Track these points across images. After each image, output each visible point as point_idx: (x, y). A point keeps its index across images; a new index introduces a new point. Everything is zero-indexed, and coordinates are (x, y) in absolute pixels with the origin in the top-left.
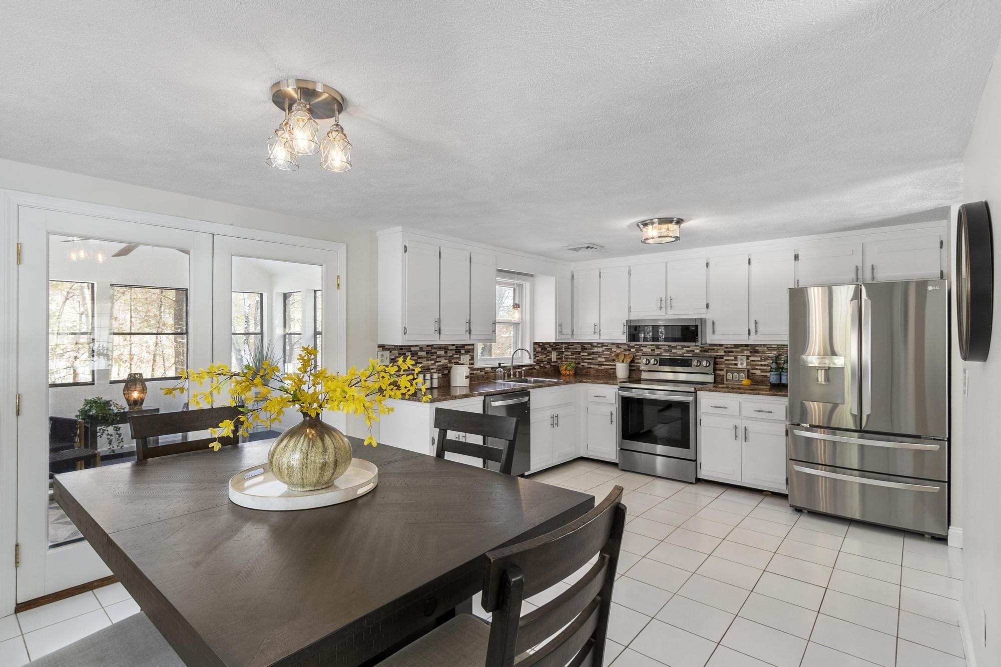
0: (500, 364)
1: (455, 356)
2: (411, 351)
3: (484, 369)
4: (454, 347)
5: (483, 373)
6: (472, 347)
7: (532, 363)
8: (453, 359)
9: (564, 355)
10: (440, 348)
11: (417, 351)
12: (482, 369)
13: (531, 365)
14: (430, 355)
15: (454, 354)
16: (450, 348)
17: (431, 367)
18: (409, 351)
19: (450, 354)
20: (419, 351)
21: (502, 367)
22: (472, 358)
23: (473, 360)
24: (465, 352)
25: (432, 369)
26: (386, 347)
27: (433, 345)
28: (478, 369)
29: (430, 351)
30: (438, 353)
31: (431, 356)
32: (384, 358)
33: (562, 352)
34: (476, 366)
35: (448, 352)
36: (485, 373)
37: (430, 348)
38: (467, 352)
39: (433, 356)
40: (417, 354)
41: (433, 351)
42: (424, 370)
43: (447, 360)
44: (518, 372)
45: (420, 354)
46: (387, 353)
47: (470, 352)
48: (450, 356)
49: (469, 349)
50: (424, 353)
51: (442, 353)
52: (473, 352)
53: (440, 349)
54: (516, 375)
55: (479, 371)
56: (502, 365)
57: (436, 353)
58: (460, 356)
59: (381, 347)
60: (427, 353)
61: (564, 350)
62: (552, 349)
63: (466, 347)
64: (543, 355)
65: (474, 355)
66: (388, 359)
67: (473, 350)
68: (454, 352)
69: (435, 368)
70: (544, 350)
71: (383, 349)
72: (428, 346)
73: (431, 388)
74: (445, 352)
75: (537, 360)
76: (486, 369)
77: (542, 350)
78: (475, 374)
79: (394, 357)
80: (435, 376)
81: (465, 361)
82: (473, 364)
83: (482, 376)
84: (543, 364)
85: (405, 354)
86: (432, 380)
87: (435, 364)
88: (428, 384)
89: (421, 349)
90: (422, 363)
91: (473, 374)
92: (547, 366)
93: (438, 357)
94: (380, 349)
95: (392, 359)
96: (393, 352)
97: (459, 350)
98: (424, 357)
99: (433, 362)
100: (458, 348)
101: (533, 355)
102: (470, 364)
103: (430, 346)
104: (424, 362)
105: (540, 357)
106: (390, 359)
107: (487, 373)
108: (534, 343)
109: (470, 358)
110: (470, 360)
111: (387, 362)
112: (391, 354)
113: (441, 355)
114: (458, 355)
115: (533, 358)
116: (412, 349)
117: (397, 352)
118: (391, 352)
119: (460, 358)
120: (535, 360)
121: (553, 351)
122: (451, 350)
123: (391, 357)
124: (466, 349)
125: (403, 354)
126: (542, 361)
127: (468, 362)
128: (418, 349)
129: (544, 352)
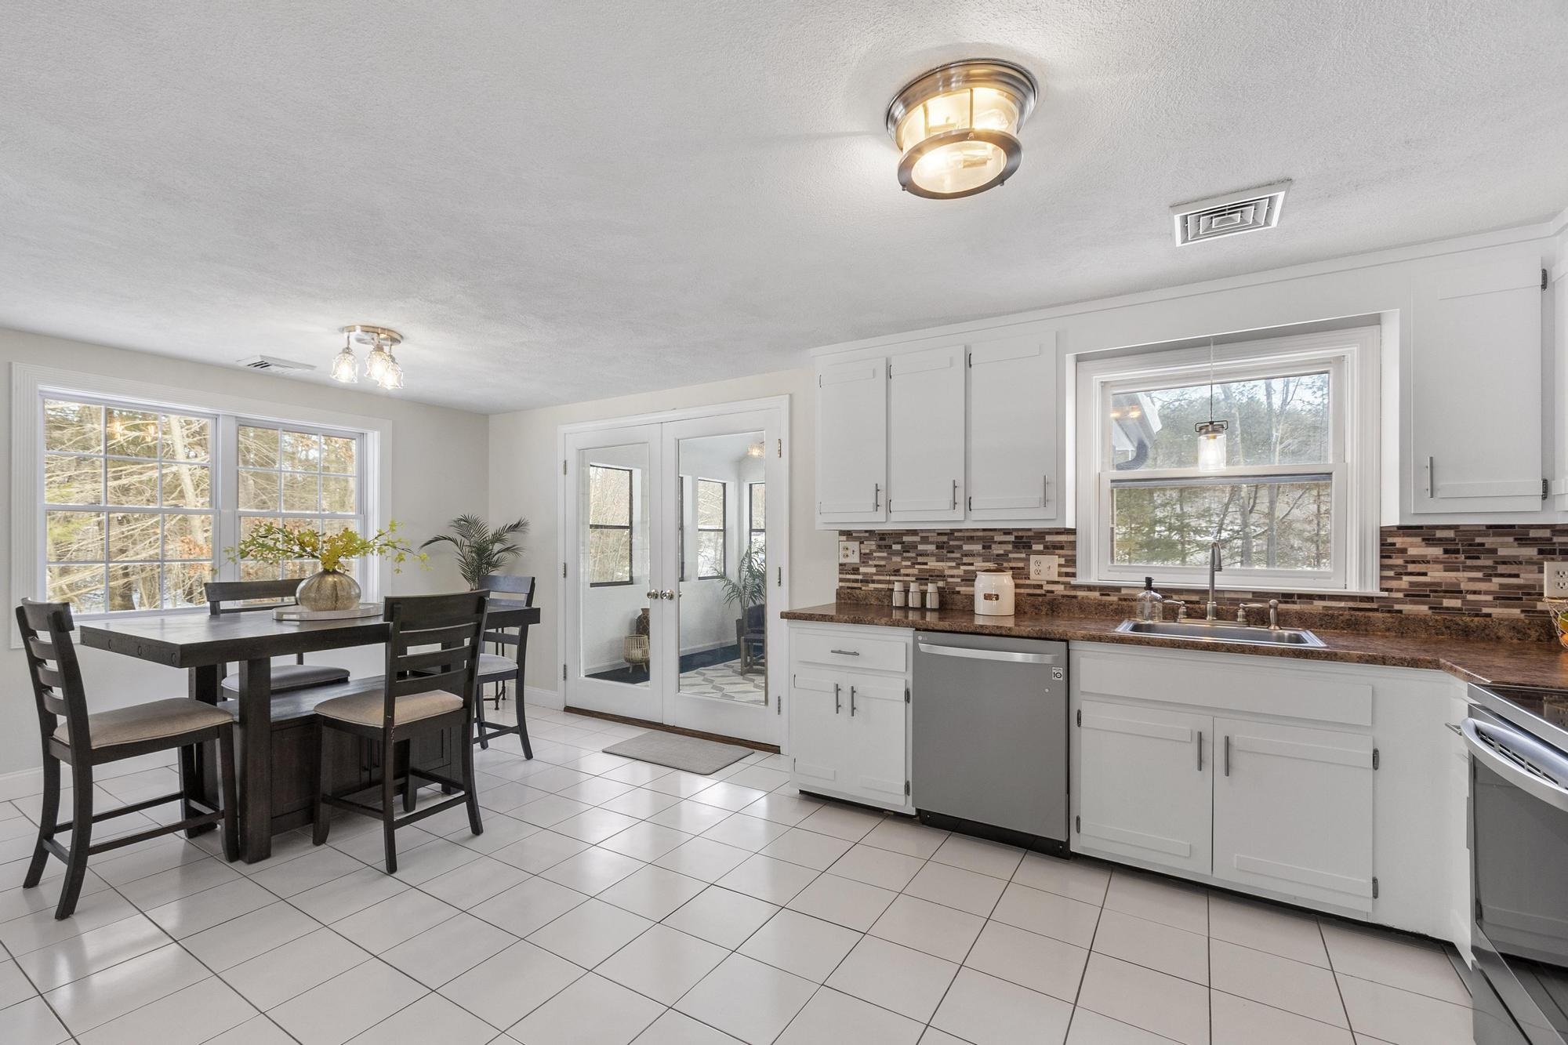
0: (1149, 581)
1: (1011, 555)
2: (903, 543)
3: (1118, 589)
4: (1011, 538)
5: (1113, 598)
6: (1071, 538)
7: (1373, 589)
8: (1009, 560)
10: (971, 537)
11: (915, 542)
12: (1105, 590)
13: (1370, 599)
14: (945, 551)
15: (1011, 552)
16: (997, 538)
17: (947, 572)
18: (898, 543)
19: (998, 550)
20: (921, 543)
21: (1156, 590)
22: (1071, 561)
23: (1075, 566)
24: (1046, 547)
25: (952, 576)
26: (854, 535)
27: (953, 531)
28: (1090, 588)
29: (944, 543)
30: (966, 547)
31: (948, 552)
32: (849, 552)
34: (1079, 580)
35: (993, 546)
36: (1120, 599)
37: (945, 539)
38: (1051, 548)
39: (953, 552)
40: (916, 547)
41: (951, 543)
42: (931, 576)
43: (990, 561)
44: (1244, 609)
45: (920, 547)
46: (855, 545)
47: (1062, 548)
48: (998, 555)
50: (932, 548)
51: (977, 547)
52: (1074, 548)
53: (971, 541)
54: (1236, 616)
55: (1096, 594)
56: (1154, 584)
57: (960, 547)
58: (1028, 555)
59: (844, 535)
60: (937, 548)
62: (1541, 552)
63: (1049, 538)
64: (1463, 571)
65: (1075, 556)
66: (857, 554)
67: (1073, 545)
68: (1010, 547)
69: (958, 576)
70: (1464, 552)
71: (847, 538)
72: (939, 534)
73: (923, 609)
74: (984, 547)
75: (1411, 584)
76: (1124, 591)
77: (1457, 552)
78: (1079, 598)
79: (868, 551)
80: (931, 588)
81: (1043, 567)
82: (1074, 575)
83: (1099, 605)
84: (1460, 601)
85: (891, 547)
86: (924, 594)
87: (959, 568)
88: (915, 600)
89: (925, 540)
90: (926, 564)
91: (1075, 597)
92: (1497, 612)
93: (966, 555)
94: (844, 538)
95: (865, 554)
96: (865, 542)
97: (1025, 542)
98: (933, 555)
99: (954, 564)
100: (1024, 540)
101: (1383, 567)
102: (1060, 575)
103: (945, 534)
104: (933, 564)
105: (1436, 575)
106: (861, 553)
107: (1125, 600)
108: (1381, 531)
109: (1062, 561)
110: (1060, 565)
111: (855, 559)
112: (862, 545)
113: (975, 552)
114: (1021, 553)
115: (1382, 578)
116: (905, 539)
117: (873, 543)
118: (862, 543)
119: (1028, 560)
120: (1394, 584)
121: (1553, 559)
122: (1000, 543)
123: (863, 551)
124: (1047, 542)
125: (886, 547)
126: (1455, 591)
127: (1055, 570)
128: (917, 539)
129: (1469, 562)
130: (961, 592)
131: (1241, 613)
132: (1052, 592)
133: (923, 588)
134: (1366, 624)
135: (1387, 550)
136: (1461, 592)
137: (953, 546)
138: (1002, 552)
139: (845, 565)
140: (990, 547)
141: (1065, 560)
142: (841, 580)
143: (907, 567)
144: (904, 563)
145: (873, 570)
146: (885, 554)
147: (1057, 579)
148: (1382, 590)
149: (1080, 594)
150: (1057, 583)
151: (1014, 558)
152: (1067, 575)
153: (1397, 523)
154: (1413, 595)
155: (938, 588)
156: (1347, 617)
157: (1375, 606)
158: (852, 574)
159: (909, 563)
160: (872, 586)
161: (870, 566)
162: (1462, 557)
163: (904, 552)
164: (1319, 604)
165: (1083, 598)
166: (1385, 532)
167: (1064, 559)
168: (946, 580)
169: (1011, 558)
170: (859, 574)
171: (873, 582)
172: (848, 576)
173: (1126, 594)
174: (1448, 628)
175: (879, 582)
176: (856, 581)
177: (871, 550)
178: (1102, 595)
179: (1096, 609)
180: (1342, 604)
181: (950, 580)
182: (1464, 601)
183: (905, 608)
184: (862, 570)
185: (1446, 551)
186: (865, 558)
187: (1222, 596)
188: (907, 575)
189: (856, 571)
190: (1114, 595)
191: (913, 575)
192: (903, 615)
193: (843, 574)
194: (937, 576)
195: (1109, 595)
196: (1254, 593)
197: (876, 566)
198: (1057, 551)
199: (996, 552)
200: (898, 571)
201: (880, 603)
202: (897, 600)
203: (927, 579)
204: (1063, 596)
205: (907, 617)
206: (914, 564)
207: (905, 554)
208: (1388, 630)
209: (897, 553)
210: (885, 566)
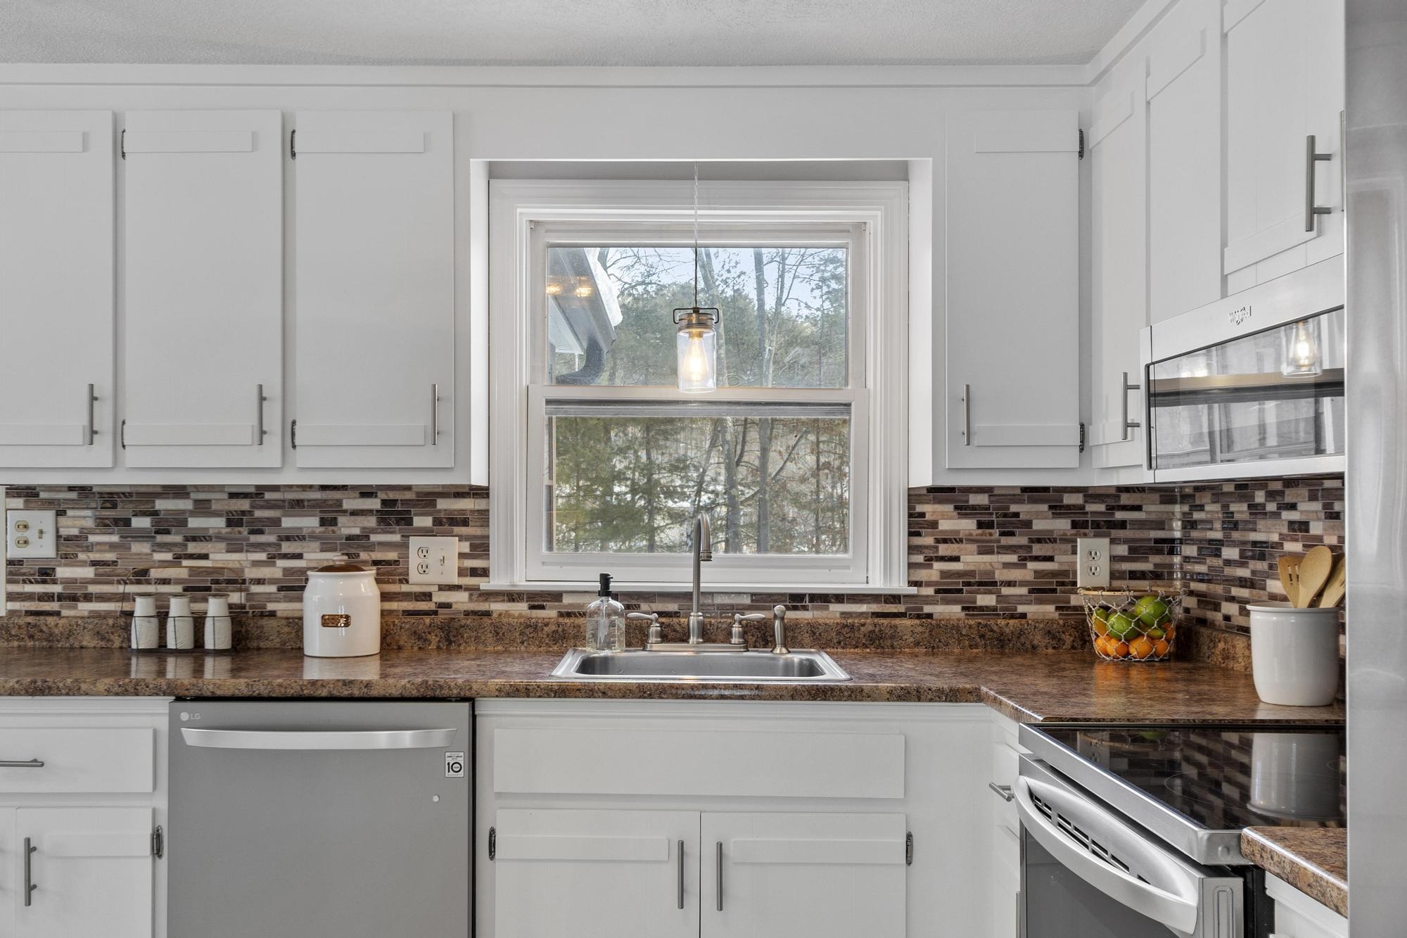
0: (605, 579)
1: (374, 538)
2: (155, 513)
3: (557, 596)
4: (375, 504)
5: (550, 613)
6: (481, 504)
7: (899, 585)
8: (371, 547)
9: (1177, 560)
10: (297, 501)
11: (184, 512)
12: (537, 599)
13: (894, 598)
14: (244, 531)
15: (374, 531)
16: (349, 504)
17: (250, 573)
18: (144, 514)
19: (348, 527)
20: (193, 514)
21: (615, 596)
22: (481, 547)
23: (487, 556)
24: (438, 522)
25: (260, 582)
26: (43, 495)
27: (261, 490)
28: (512, 596)
29: (243, 513)
30: (288, 522)
31: (252, 532)
32: (31, 534)
33: (1172, 541)
34: (495, 582)
35: (342, 520)
36: (561, 615)
37: (245, 505)
38: (448, 523)
39: (261, 532)
40: (183, 523)
41: (258, 513)
42: (217, 582)
43: (334, 550)
44: (740, 622)
45: (194, 523)
46: (45, 519)
47: (465, 523)
48: (349, 538)
49: (462, 511)
50: (217, 524)
51: (310, 523)
53: (297, 510)
54: (730, 634)
55: (521, 607)
56: (614, 587)
57: (276, 522)
58: (406, 537)
59: (19, 496)
60: (230, 523)
61: (1178, 535)
62: (1075, 525)
63: (442, 504)
64: (998, 553)
65: (488, 537)
66: (50, 538)
67: (484, 517)
68: (371, 522)
69: (272, 581)
70: (999, 526)
71: (26, 502)
72: (233, 495)
73: (198, 650)
74: (323, 522)
75: (944, 574)
76: (567, 600)
77: (990, 525)
78: (495, 615)
79: (75, 532)
80: (215, 607)
81: (433, 559)
82: (484, 573)
83: (528, 626)
84: (994, 597)
85: (127, 522)
86: (198, 622)
87: (274, 564)
88: (178, 636)
89: (203, 508)
90: (205, 557)
91: (488, 614)
92: (1030, 609)
93: (288, 539)
94: (19, 502)
95: (68, 539)
96: (70, 513)
97: (399, 512)
98: (220, 538)
99: (262, 556)
100: (399, 508)
101: (912, 549)
102: (462, 572)
103: (245, 495)
104: (220, 557)
105: (971, 560)
106: (58, 537)
107: (569, 615)
108: (909, 495)
109: (465, 547)
110: (462, 556)
111: (44, 549)
112: (62, 520)
113: (305, 532)
114: (392, 533)
115: (911, 566)
116: (160, 505)
117: (89, 513)
118: (61, 513)
119: (404, 546)
120: (923, 575)
121: (1085, 535)
122: (354, 513)
123: (63, 532)
124: (440, 511)
125: (116, 522)
126: (989, 584)
127: (454, 564)
128: (185, 505)
129: (1006, 541)
130: (279, 614)
131: (736, 629)
132: (448, 606)
133: (198, 607)
134: (892, 637)
135: (916, 524)
136: (994, 584)
137: (260, 520)
138: (357, 531)
139: (20, 562)
140: (333, 522)
141: (471, 545)
142: (11, 597)
143: (164, 564)
144: (158, 556)
145: (89, 572)
146: (115, 538)
147: (456, 580)
148: (912, 583)
149: (497, 607)
150: (458, 588)
151: (380, 544)
152: (474, 572)
153: (929, 483)
154: (946, 592)
155: (231, 606)
156: (871, 628)
157: (901, 608)
158: (37, 582)
159: (168, 556)
160: (85, 608)
161: (83, 564)
162: (996, 532)
163: (157, 532)
164: (836, 608)
165: (500, 615)
166: (914, 496)
167: (467, 544)
168: (247, 590)
169: (374, 544)
170: (54, 582)
171: (88, 598)
172: (29, 588)
173: (570, 605)
174: (982, 636)
175: (102, 598)
176: (49, 597)
177: (82, 529)
178: (532, 607)
179: (522, 634)
180: (864, 608)
181: (255, 589)
182: (999, 596)
183: (160, 651)
184: (63, 572)
185: (980, 525)
186: (68, 546)
187: (710, 601)
188: (165, 582)
189: (46, 574)
190: (551, 608)
191: (178, 581)
192: (154, 668)
193: (16, 582)
194: (229, 582)
195: (542, 607)
196: (753, 595)
197: (94, 563)
198: (457, 530)
199: (346, 531)
200: (145, 572)
201: (103, 644)
202: (142, 635)
203: (208, 589)
204: (467, 613)
205: (161, 673)
206: (178, 557)
207: (160, 538)
208: (917, 644)
209: (142, 536)
210: (114, 563)
